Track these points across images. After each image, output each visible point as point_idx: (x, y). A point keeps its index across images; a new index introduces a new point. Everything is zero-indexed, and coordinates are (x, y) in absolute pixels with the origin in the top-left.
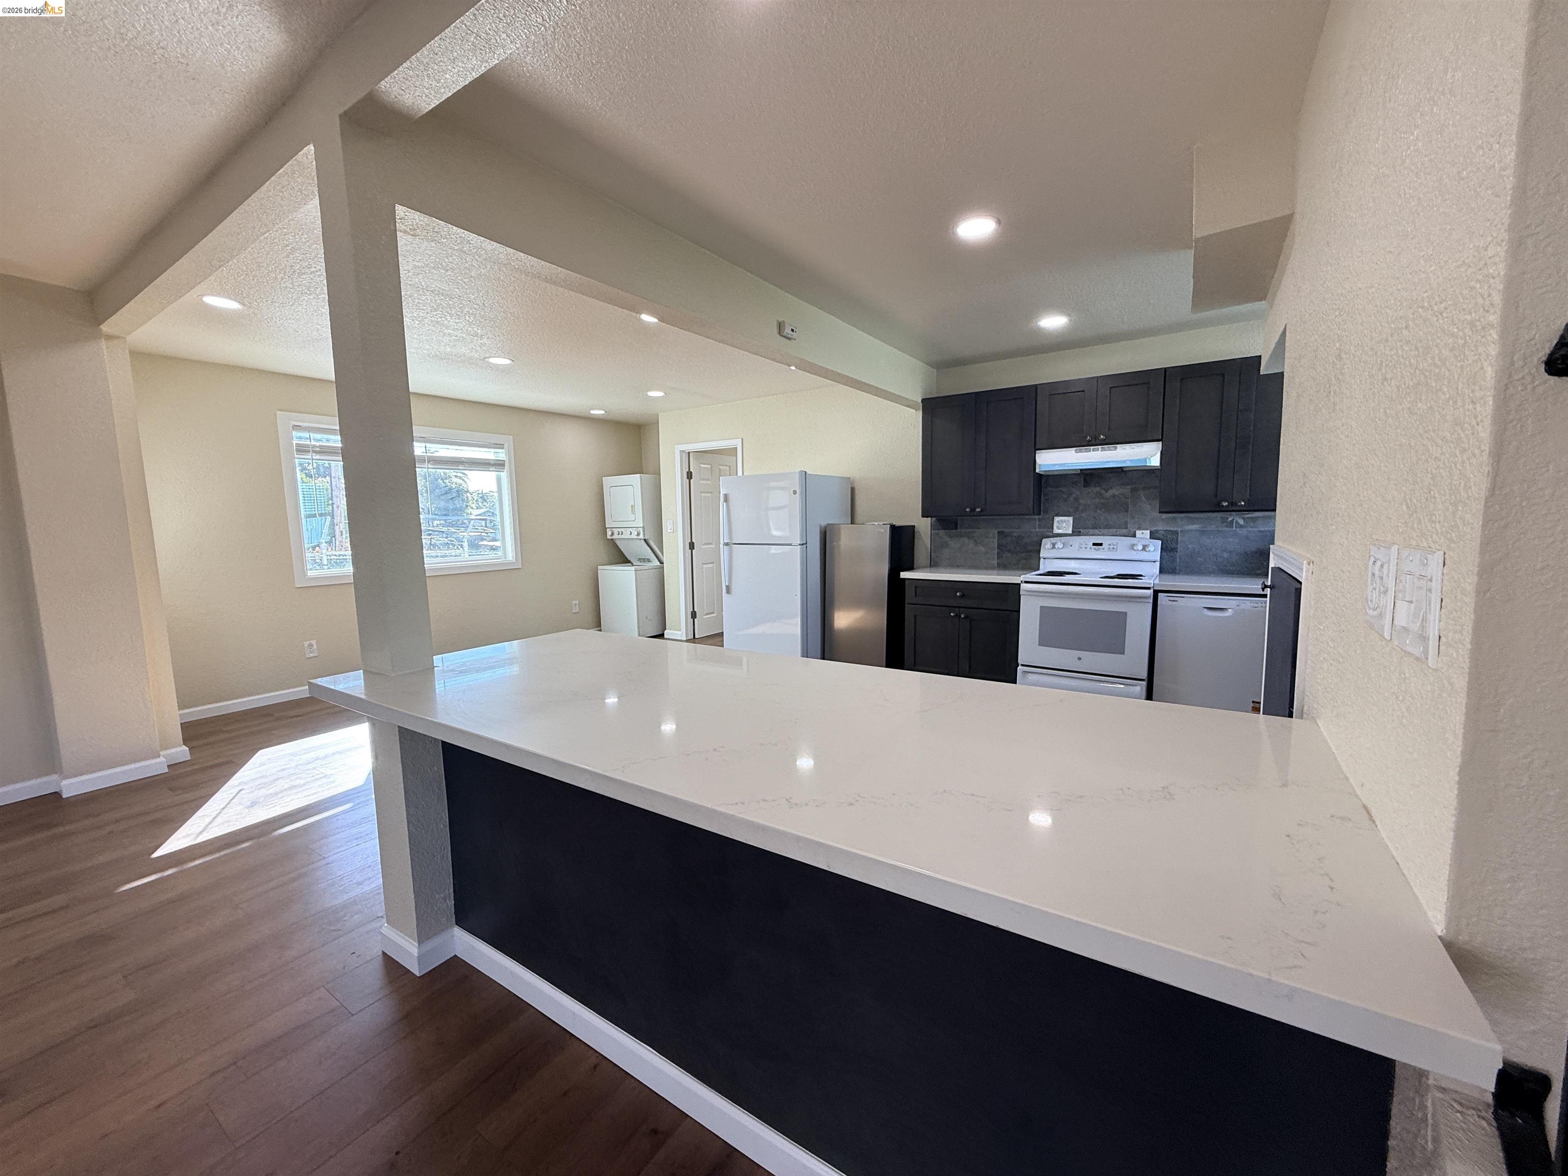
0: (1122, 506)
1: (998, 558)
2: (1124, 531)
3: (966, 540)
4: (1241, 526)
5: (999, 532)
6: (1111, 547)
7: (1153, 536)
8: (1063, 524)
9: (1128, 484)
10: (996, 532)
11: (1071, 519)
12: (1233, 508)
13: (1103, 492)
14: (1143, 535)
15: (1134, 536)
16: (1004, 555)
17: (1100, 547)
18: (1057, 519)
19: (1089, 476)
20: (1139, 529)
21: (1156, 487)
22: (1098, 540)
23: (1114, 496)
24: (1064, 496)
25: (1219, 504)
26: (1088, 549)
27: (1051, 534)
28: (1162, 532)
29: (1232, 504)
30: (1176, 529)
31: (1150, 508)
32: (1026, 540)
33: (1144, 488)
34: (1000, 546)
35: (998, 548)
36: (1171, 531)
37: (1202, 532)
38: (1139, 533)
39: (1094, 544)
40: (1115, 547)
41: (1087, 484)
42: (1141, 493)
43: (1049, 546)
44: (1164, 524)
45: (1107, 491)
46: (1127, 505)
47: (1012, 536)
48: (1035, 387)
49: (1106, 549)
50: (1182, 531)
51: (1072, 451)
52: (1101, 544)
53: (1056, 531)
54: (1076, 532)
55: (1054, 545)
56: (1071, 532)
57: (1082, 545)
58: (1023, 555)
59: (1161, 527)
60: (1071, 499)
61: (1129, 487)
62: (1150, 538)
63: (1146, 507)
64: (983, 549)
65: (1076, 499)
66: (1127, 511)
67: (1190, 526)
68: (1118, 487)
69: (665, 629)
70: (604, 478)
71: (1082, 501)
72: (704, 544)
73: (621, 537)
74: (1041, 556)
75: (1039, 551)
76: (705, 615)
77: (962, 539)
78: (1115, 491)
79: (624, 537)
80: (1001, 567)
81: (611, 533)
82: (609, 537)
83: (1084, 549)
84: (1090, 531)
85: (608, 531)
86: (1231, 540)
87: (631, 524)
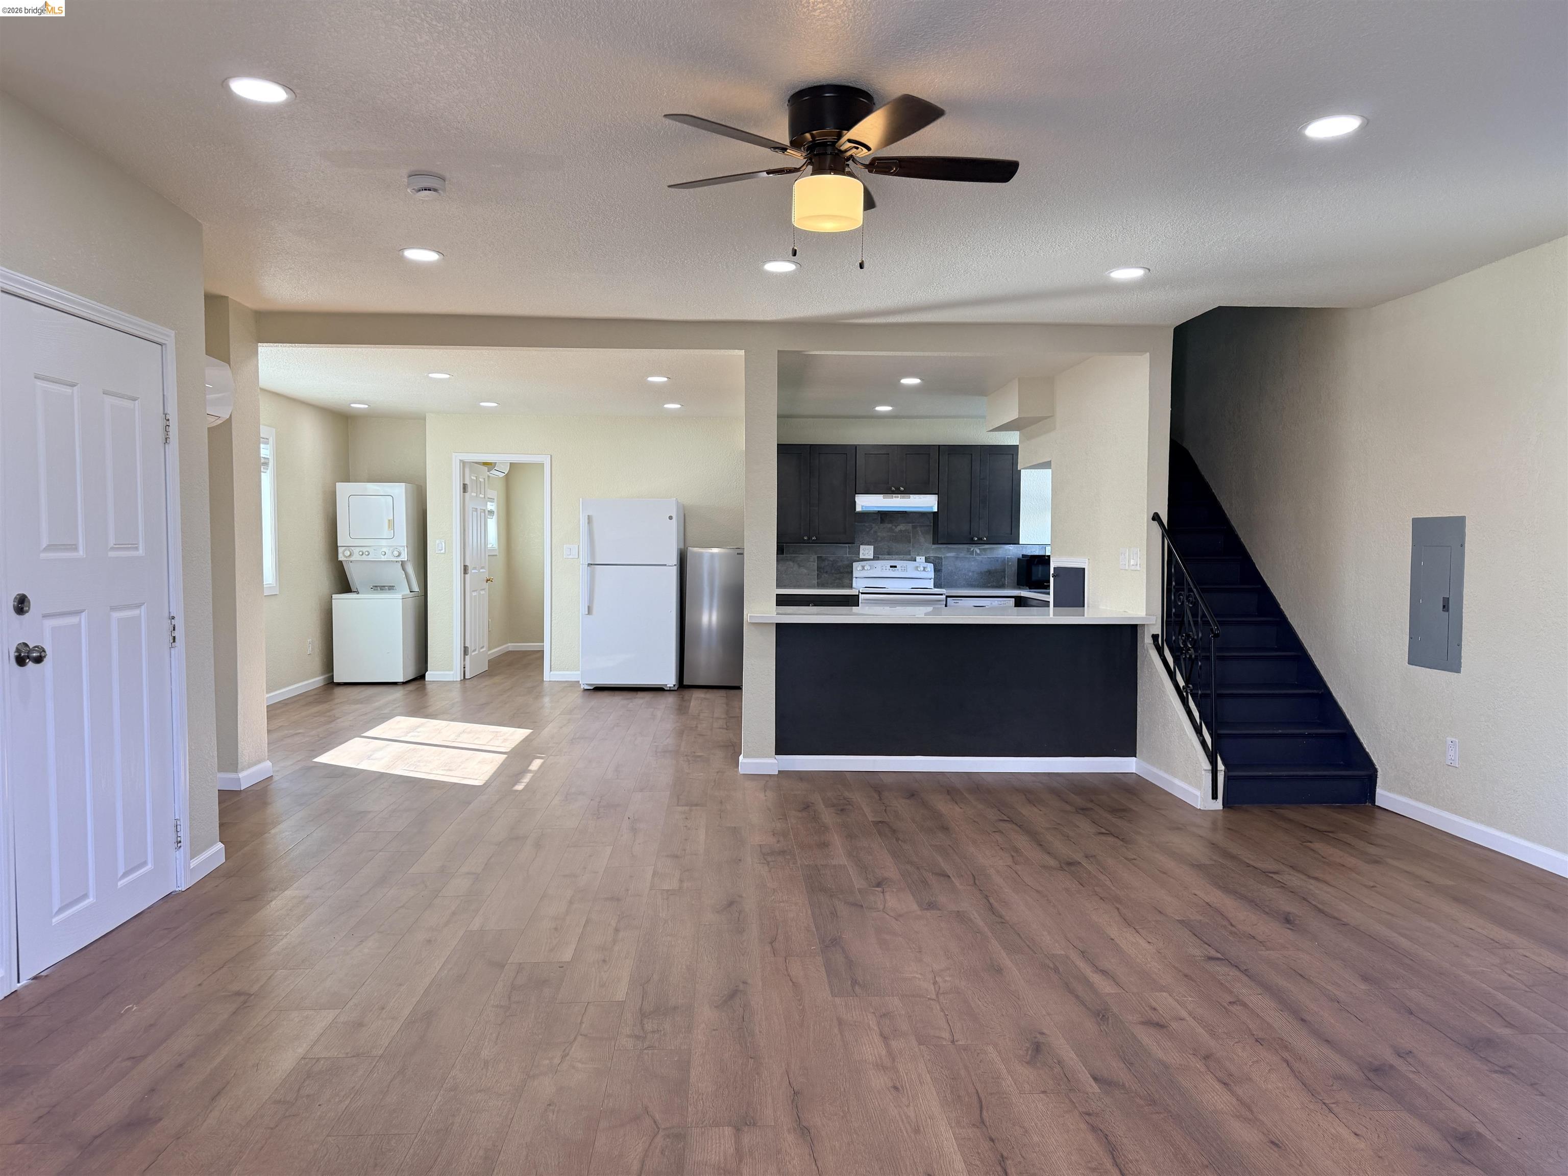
0: (905, 538)
1: (818, 578)
2: (909, 557)
3: (791, 563)
4: (978, 555)
5: (818, 557)
6: (903, 568)
7: (927, 560)
8: (867, 551)
9: (909, 523)
10: (816, 557)
11: (872, 547)
12: (980, 542)
13: (894, 527)
14: (921, 559)
15: (915, 561)
16: (823, 576)
18: (862, 547)
19: (884, 516)
20: (918, 555)
21: (928, 526)
22: (893, 563)
23: (901, 531)
24: (868, 530)
25: (972, 539)
26: (888, 570)
27: (858, 559)
28: (932, 558)
29: (979, 539)
30: (940, 556)
31: (925, 540)
32: (840, 564)
33: (921, 526)
34: (819, 568)
35: (817, 571)
36: (938, 557)
37: (957, 558)
38: (918, 558)
39: (891, 567)
40: (905, 568)
41: (882, 521)
42: (918, 529)
43: (860, 568)
44: (936, 551)
45: (897, 526)
46: (910, 537)
47: (828, 560)
48: (856, 447)
49: (900, 570)
50: (944, 557)
51: (880, 497)
52: (896, 567)
53: (861, 556)
54: (876, 558)
55: (863, 567)
56: (872, 558)
57: (882, 567)
58: (838, 576)
59: (932, 554)
60: (872, 532)
61: (911, 525)
62: (925, 562)
63: (922, 540)
64: (806, 571)
65: (875, 532)
66: (910, 542)
67: (949, 554)
68: (904, 524)
69: (426, 670)
70: (338, 484)
71: (879, 534)
72: (475, 568)
73: (364, 558)
74: (854, 576)
75: (852, 572)
76: (475, 650)
77: (788, 563)
78: (902, 527)
79: (370, 558)
80: (821, 585)
81: (347, 553)
82: (341, 557)
83: (885, 570)
84: (887, 557)
85: (340, 550)
86: (973, 563)
87: (384, 543)
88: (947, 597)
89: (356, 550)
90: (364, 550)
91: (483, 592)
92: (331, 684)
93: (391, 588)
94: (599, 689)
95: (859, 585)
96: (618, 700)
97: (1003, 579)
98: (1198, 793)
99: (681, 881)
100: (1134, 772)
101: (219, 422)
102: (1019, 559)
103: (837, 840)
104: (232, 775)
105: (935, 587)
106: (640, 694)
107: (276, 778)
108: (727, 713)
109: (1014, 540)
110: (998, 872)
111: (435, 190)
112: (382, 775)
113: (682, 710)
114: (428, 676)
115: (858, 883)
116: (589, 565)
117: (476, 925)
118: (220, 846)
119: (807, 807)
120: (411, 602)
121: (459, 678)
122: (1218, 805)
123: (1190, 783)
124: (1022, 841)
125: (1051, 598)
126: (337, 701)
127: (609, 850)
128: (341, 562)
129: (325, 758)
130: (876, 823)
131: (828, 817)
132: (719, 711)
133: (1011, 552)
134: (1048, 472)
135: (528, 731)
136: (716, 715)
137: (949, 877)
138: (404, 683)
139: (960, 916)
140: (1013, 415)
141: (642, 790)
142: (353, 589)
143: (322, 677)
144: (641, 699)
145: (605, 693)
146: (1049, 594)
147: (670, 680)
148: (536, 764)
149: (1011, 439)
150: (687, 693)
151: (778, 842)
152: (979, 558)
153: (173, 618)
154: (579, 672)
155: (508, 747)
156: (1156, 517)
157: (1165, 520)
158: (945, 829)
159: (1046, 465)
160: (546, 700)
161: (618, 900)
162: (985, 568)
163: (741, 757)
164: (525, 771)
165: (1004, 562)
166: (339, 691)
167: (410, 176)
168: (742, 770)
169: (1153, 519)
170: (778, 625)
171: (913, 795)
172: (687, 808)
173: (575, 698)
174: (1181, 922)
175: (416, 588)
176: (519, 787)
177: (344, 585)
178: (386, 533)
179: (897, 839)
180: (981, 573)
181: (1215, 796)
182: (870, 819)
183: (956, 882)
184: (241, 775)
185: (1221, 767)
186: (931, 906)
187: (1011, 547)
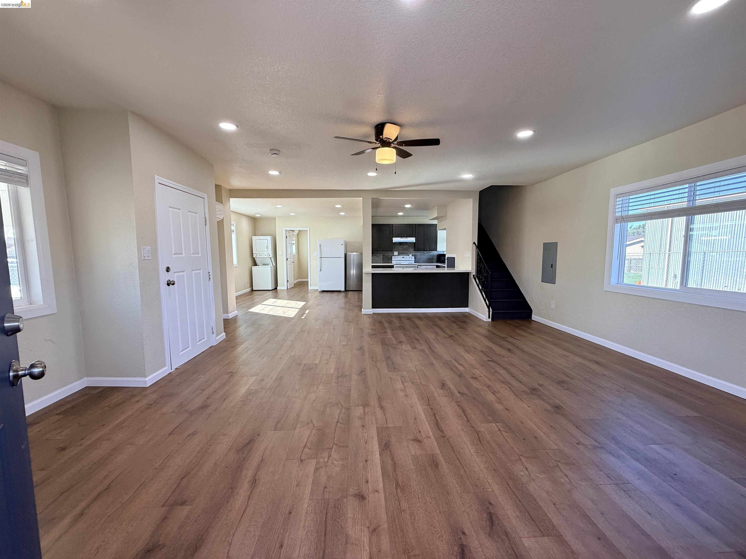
0: (406, 250)
1: (383, 261)
2: (407, 255)
3: (375, 257)
4: (426, 254)
6: (406, 258)
8: (396, 253)
11: (397, 252)
12: (427, 250)
14: (411, 255)
15: (409, 255)
18: (394, 252)
19: (401, 243)
22: (403, 256)
23: (405, 248)
24: (396, 247)
25: (425, 250)
26: (402, 258)
29: (426, 250)
30: (416, 254)
31: (412, 250)
32: (389, 257)
33: (411, 246)
35: (382, 259)
37: (420, 255)
38: (410, 255)
41: (400, 245)
43: (394, 258)
45: (404, 246)
46: (408, 249)
47: (385, 256)
48: (393, 225)
51: (400, 238)
53: (394, 255)
54: (398, 255)
55: (395, 257)
57: (400, 258)
58: (388, 260)
59: (414, 254)
61: (408, 246)
63: (411, 250)
64: (380, 259)
65: (398, 248)
66: (408, 251)
67: (418, 254)
69: (277, 286)
70: (253, 237)
72: (289, 259)
73: (260, 256)
74: (393, 260)
75: (392, 259)
76: (290, 281)
77: (374, 257)
78: (405, 246)
79: (261, 257)
80: (383, 263)
81: (256, 255)
82: (254, 257)
84: (401, 255)
85: (254, 254)
87: (265, 252)
88: (418, 265)
89: (258, 255)
90: (260, 254)
91: (292, 265)
92: (252, 290)
93: (268, 264)
94: (323, 291)
95: (394, 263)
96: (329, 294)
97: (433, 260)
98: (485, 317)
99: (347, 342)
100: (468, 311)
101: (220, 220)
102: (437, 255)
103: (389, 331)
104: (227, 315)
105: (415, 263)
106: (335, 293)
107: (238, 315)
108: (358, 297)
109: (436, 250)
110: (432, 339)
111: (277, 154)
112: (266, 315)
113: (346, 297)
114: (278, 288)
115: (395, 342)
116: (320, 258)
117: (293, 354)
118: (224, 333)
119: (380, 322)
120: (273, 268)
121: (286, 289)
122: (490, 320)
123: (482, 314)
124: (438, 330)
125: (446, 266)
126: (254, 295)
127: (327, 334)
128: (254, 258)
129: (251, 310)
130: (399, 326)
131: (386, 324)
132: (356, 297)
133: (435, 253)
134: (445, 231)
135: (305, 303)
136: (355, 298)
137: (419, 340)
138: (272, 290)
139: (423, 351)
140: (436, 215)
141: (336, 318)
142: (258, 265)
143: (250, 289)
144: (335, 294)
145: (325, 293)
146: (445, 264)
147: (343, 289)
148: (307, 311)
149: (435, 222)
150: (347, 292)
151: (373, 332)
152: (426, 255)
153: (209, 273)
154: (318, 287)
155: (300, 307)
156: (474, 243)
157: (477, 244)
158: (418, 328)
159: (445, 229)
160: (309, 294)
161: (330, 347)
162: (428, 258)
163: (362, 309)
164: (304, 313)
165: (433, 256)
166: (254, 292)
167: (270, 150)
168: (362, 313)
169: (474, 244)
170: (372, 274)
171: (409, 319)
172: (348, 323)
173: (317, 294)
174: (481, 351)
175: (274, 265)
176: (303, 318)
177: (255, 264)
178: (266, 250)
179: (405, 331)
180: (427, 259)
181: (489, 318)
182: (398, 325)
183: (421, 341)
184: (229, 315)
185: (491, 310)
186: (415, 348)
187: (435, 252)
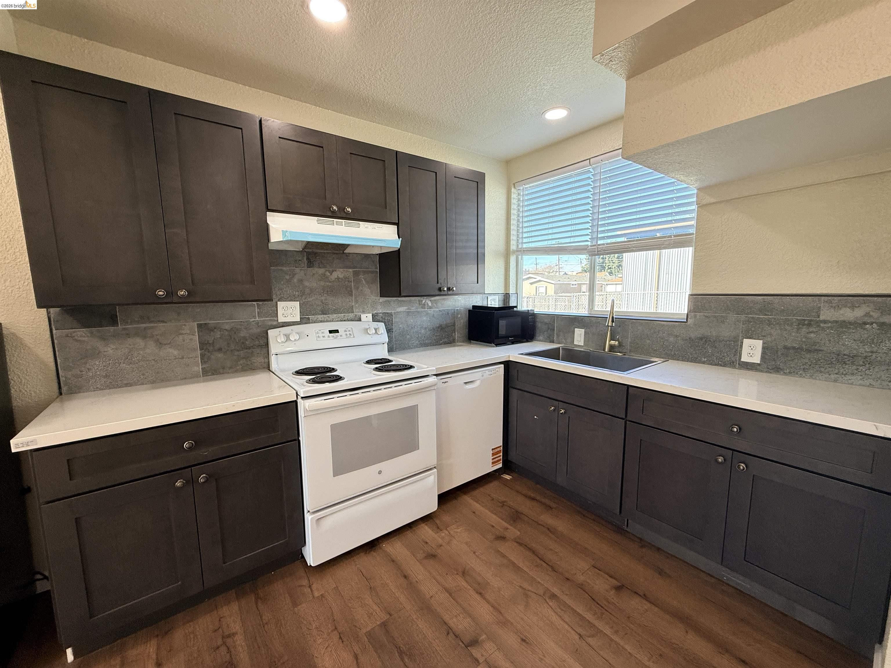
0: (344, 289)
2: (351, 315)
3: (140, 342)
4: (430, 308)
5: (200, 326)
6: (348, 333)
7: (375, 319)
8: (288, 310)
9: (350, 268)
10: (195, 326)
11: (297, 304)
13: (328, 274)
14: (367, 317)
15: (360, 320)
16: (212, 357)
17: (337, 334)
18: (281, 305)
19: (313, 256)
20: (364, 312)
21: (372, 272)
22: (333, 326)
23: (338, 278)
24: (288, 277)
26: (326, 338)
27: (275, 323)
28: (381, 315)
29: (449, 289)
30: (390, 311)
31: (371, 292)
32: (242, 334)
33: (364, 272)
34: (203, 345)
35: (201, 349)
36: (388, 313)
37: (408, 313)
39: (331, 332)
40: (351, 333)
41: (311, 264)
42: (361, 276)
43: (278, 338)
44: (382, 307)
45: (331, 273)
46: (351, 288)
47: (221, 330)
49: (344, 336)
50: (395, 314)
52: (337, 331)
53: (281, 319)
54: (304, 320)
55: (287, 337)
56: (299, 320)
57: (318, 333)
58: (242, 353)
59: (380, 310)
60: (296, 280)
61: (351, 270)
62: (373, 321)
63: (367, 291)
64: (176, 353)
65: (301, 281)
66: (351, 295)
67: (400, 308)
68: (342, 270)
71: (307, 284)
74: (272, 351)
75: (267, 345)
78: (339, 274)
83: (322, 338)
84: (320, 317)
86: (425, 318)
97: (454, 334)
102: (470, 312)
133: (460, 303)
152: (431, 312)
162: (437, 322)
165: (454, 314)
180: (433, 329)
